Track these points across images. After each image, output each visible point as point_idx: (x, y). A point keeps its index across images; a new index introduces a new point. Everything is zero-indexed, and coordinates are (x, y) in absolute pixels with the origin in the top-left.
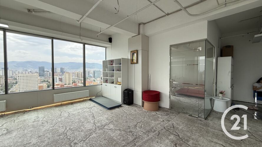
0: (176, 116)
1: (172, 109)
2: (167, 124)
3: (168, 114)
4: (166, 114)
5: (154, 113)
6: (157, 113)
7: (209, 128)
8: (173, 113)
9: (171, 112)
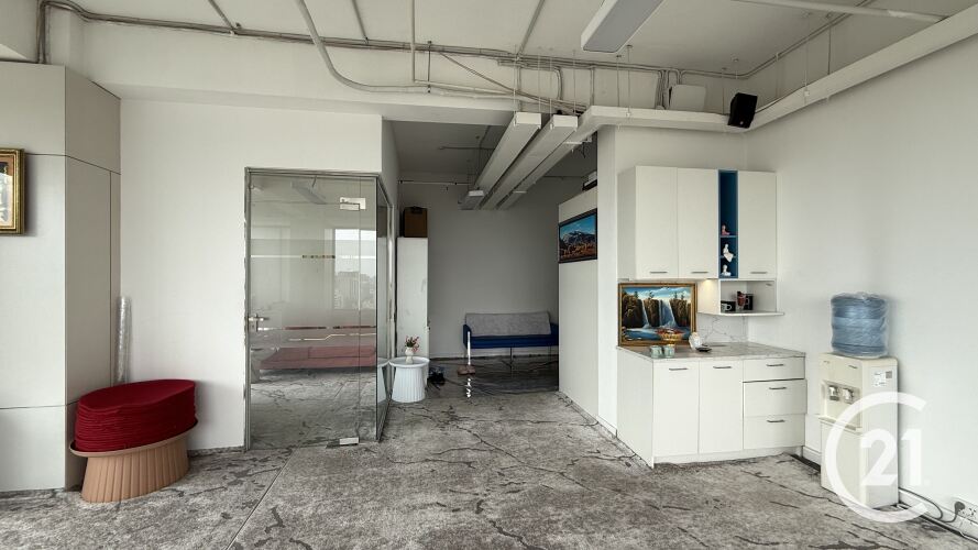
0: (279, 469)
1: (255, 444)
2: (248, 524)
3: (244, 474)
4: (232, 478)
5: (161, 500)
6: (181, 494)
7: (397, 467)
8: (266, 460)
9: (254, 460)
